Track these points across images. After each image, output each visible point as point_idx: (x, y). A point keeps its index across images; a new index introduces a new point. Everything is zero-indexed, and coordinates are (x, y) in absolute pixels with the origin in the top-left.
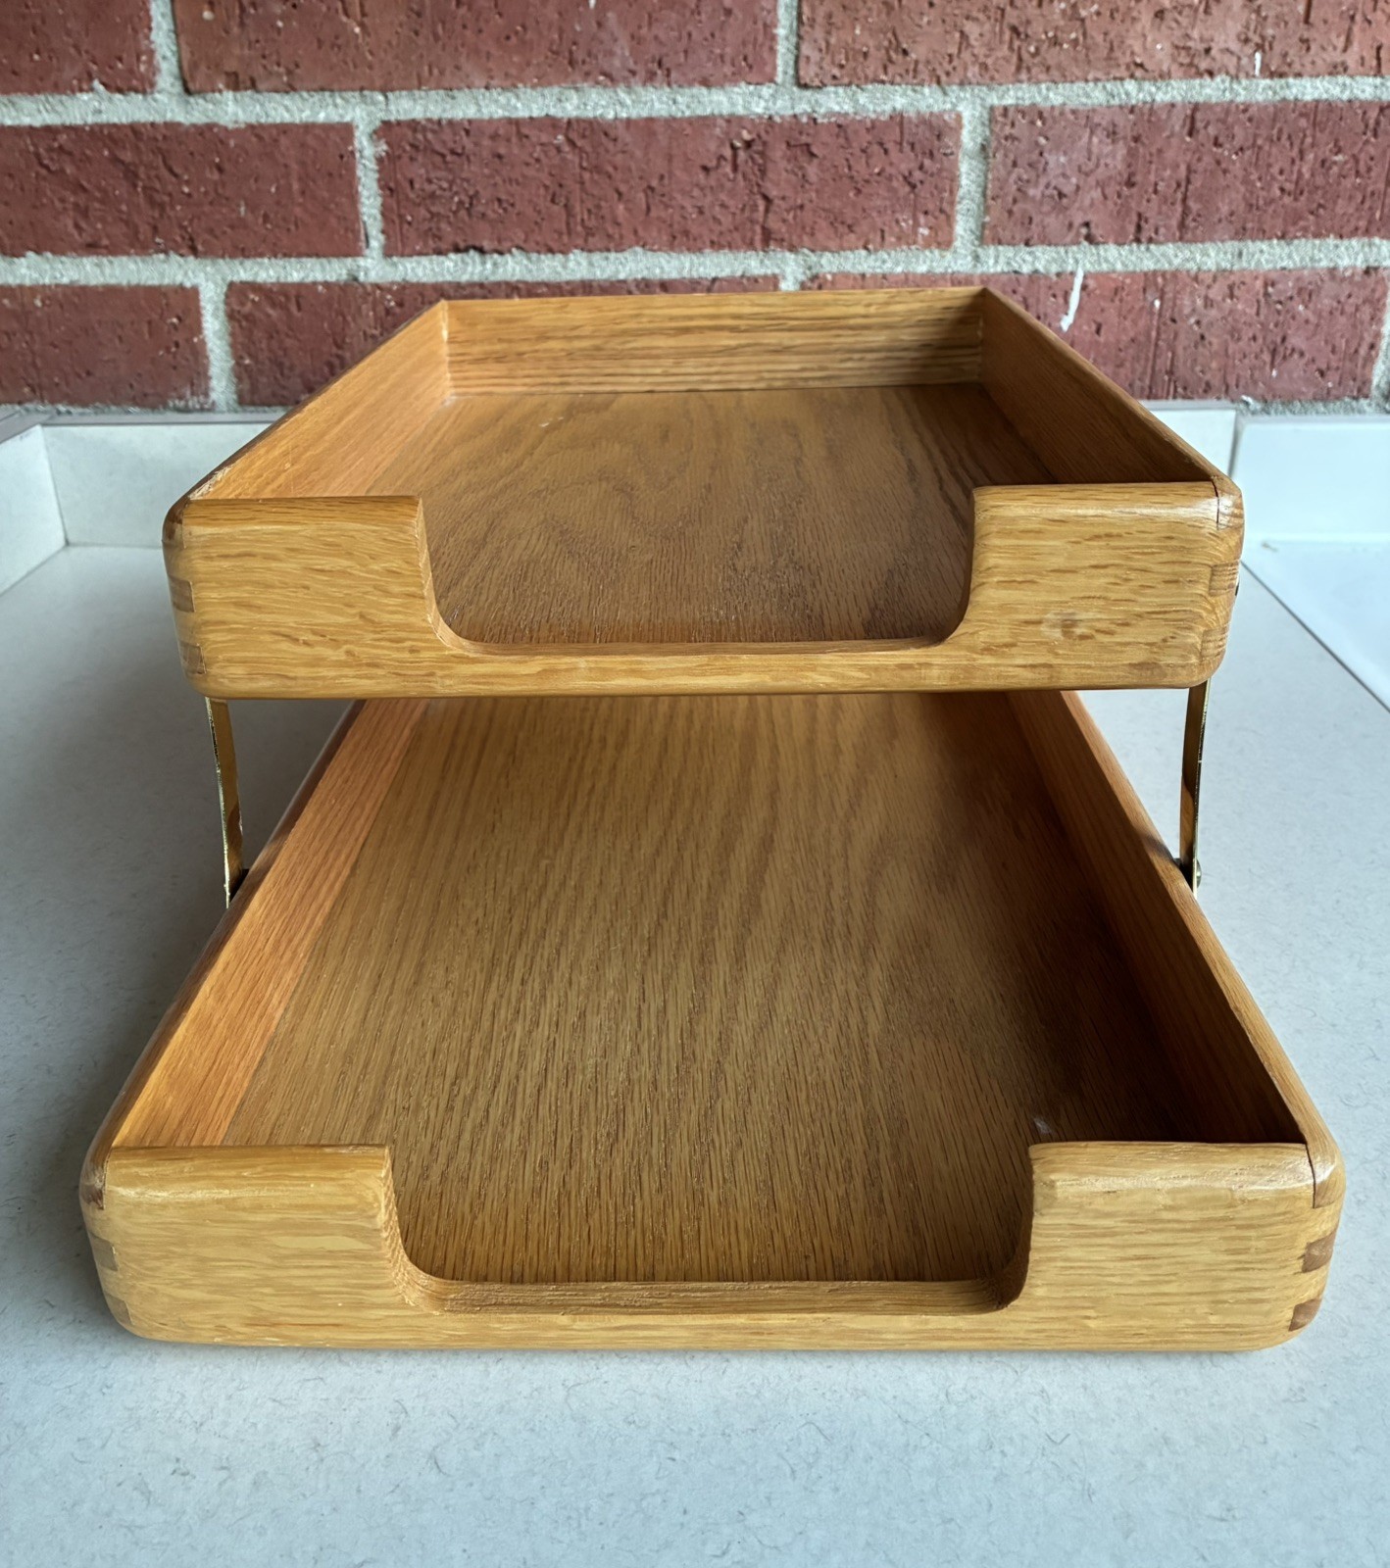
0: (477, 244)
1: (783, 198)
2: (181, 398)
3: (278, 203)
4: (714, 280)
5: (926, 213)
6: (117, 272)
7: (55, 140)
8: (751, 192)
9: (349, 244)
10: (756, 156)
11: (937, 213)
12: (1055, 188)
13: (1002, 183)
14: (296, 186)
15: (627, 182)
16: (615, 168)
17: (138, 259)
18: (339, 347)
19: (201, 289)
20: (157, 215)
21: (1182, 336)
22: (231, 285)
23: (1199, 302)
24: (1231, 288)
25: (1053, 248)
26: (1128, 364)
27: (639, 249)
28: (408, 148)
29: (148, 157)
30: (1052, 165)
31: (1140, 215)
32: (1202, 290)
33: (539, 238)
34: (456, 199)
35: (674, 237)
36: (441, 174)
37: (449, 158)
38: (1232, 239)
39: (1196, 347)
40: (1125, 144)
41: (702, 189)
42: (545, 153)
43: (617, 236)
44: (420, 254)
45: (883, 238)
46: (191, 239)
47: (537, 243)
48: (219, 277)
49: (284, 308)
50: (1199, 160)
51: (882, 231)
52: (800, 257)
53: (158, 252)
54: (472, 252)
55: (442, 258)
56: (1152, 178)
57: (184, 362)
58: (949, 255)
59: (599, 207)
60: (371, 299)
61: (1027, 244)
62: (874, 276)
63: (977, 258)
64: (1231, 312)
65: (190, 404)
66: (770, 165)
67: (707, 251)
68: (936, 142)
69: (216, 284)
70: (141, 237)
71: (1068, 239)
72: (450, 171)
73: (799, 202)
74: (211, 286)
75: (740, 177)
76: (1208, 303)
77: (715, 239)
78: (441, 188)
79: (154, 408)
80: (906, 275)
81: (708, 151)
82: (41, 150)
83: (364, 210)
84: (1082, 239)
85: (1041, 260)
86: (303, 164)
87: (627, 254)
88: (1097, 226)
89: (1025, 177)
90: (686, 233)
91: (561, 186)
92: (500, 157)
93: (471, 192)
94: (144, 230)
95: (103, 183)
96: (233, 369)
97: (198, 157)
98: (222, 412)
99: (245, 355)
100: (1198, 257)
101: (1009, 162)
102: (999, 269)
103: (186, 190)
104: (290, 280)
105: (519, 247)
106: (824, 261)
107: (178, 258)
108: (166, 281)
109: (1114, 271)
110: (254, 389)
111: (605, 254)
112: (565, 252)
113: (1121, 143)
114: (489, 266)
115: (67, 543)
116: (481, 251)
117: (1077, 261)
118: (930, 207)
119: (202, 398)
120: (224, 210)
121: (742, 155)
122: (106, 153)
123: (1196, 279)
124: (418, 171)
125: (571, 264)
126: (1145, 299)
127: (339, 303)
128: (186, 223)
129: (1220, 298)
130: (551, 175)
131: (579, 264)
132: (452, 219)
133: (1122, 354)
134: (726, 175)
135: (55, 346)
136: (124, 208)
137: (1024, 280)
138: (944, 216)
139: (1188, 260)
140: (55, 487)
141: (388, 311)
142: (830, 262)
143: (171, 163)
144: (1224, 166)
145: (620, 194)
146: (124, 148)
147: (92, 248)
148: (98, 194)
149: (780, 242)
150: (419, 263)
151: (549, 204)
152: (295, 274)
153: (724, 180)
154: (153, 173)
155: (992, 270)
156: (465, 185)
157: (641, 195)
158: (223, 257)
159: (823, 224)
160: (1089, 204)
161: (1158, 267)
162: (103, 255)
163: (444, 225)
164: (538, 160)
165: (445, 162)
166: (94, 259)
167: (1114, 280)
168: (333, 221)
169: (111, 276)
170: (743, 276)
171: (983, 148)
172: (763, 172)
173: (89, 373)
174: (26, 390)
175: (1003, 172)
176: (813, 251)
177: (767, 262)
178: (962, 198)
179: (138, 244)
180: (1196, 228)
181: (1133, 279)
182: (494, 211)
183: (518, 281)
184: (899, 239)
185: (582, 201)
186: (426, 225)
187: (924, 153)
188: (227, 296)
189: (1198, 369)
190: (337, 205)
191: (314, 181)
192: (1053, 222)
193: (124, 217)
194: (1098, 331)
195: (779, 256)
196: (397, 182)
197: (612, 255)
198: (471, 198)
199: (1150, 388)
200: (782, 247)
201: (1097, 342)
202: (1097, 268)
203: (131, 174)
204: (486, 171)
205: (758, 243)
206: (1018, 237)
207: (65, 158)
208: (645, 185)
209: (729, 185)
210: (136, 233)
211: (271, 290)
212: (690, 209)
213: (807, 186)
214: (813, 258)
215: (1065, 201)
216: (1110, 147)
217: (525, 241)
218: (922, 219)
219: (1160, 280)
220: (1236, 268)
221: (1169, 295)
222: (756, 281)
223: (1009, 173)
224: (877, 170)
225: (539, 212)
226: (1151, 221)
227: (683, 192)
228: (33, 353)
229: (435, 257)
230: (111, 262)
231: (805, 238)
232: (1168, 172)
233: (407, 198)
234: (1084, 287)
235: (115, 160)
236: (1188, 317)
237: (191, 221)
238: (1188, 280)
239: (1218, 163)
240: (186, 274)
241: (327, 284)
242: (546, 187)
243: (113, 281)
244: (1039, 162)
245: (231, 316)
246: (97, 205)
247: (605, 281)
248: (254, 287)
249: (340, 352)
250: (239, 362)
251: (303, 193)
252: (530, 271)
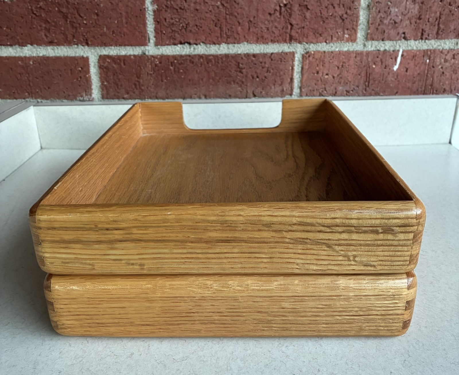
0: (188, 41)
1: (297, 24)
2: (82, 96)
3: (118, 27)
4: (272, 54)
5: (347, 29)
6: (60, 52)
7: (38, 4)
8: (286, 22)
9: (143, 41)
10: (288, 9)
11: (351, 29)
12: (393, 20)
13: (374, 18)
14: (124, 21)
15: (242, 19)
16: (238, 14)
17: (67, 47)
18: (138, 78)
19: (90, 58)
20: (74, 31)
21: (436, 72)
22: (100, 56)
23: (443, 60)
24: (454, 55)
25: (392, 42)
26: (417, 83)
27: (245, 43)
28: (164, 7)
29: (71, 10)
30: (392, 12)
31: (423, 30)
32: (444, 56)
33: (210, 39)
34: (181, 25)
35: (258, 39)
36: (175, 16)
37: (179, 10)
38: (455, 38)
39: (441, 76)
40: (419, 5)
41: (268, 21)
42: (213, 9)
43: (238, 38)
44: (168, 45)
45: (332, 38)
46: (87, 40)
47: (210, 41)
48: (96, 53)
49: (119, 64)
50: (444, 10)
51: (332, 36)
52: (302, 46)
53: (74, 44)
54: (186, 44)
55: (176, 46)
56: (427, 16)
57: (83, 84)
58: (355, 44)
59: (232, 28)
60: (150, 61)
61: (383, 40)
62: (328, 52)
63: (365, 45)
64: (454, 64)
65: (85, 98)
66: (293, 13)
67: (270, 43)
68: (352, 4)
69: (95, 56)
70: (69, 39)
71: (397, 38)
72: (179, 15)
73: (303, 26)
74: (93, 56)
75: (282, 17)
76: (446, 61)
77: (273, 39)
78: (177, 22)
79: (72, 100)
80: (340, 51)
81: (271, 7)
82: (33, 8)
83: (148, 29)
84: (402, 38)
85: (387, 46)
86: (127, 13)
87: (241, 45)
88: (408, 34)
89: (383, 16)
90: (262, 37)
91: (218, 20)
92: (197, 10)
93: (187, 23)
94: (70, 37)
95: (55, 20)
96: (100, 86)
97: (89, 10)
98: (96, 101)
99: (105, 81)
100: (443, 45)
101: (377, 11)
102: (372, 49)
103: (85, 22)
104: (121, 54)
105: (203, 42)
106: (311, 47)
107: (82, 47)
108: (77, 55)
109: (413, 50)
110: (108, 93)
111: (234, 45)
112: (219, 44)
113: (417, 5)
114: (192, 49)
115: (42, 148)
116: (190, 44)
117: (400, 46)
118: (349, 27)
119: (89, 96)
120: (99, 29)
121: (283, 9)
122: (57, 9)
123: (442, 52)
124: (168, 15)
125: (221, 48)
126: (423, 59)
127: (139, 63)
128: (85, 34)
129: (450, 59)
130: (215, 16)
131: (224, 48)
132: (180, 32)
133: (415, 79)
134: (277, 16)
135: (37, 78)
136: (63, 29)
137: (381, 53)
138: (355, 30)
139: (439, 46)
140: (38, 128)
141: (156, 65)
142: (313, 47)
143: (79, 12)
144: (452, 12)
145: (239, 23)
146: (63, 7)
147: (51, 43)
148: (53, 24)
149: (296, 40)
150: (167, 48)
151: (214, 27)
152: (123, 52)
153: (276, 18)
154: (73, 16)
155: (370, 50)
156: (185, 20)
157: (247, 24)
158: (98, 46)
159: (311, 34)
160: (405, 26)
161: (429, 48)
162: (55, 46)
163: (176, 34)
164: (211, 11)
165: (178, 12)
166: (52, 47)
167: (413, 53)
168: (137, 33)
169: (58, 53)
170: (282, 52)
171: (368, 6)
172: (290, 15)
173: (49, 88)
174: (27, 94)
175: (375, 15)
176: (307, 43)
177: (290, 47)
178: (360, 24)
179: (67, 42)
180: (442, 34)
181: (419, 52)
182: (195, 29)
183: (203, 54)
184: (338, 39)
185: (226, 26)
186: (170, 35)
187: (347, 8)
188: (99, 60)
189: (441, 84)
190: (139, 27)
191: (131, 19)
192: (392, 32)
193: (63, 32)
194: (407, 71)
195: (295, 45)
196: (160, 19)
197: (236, 45)
198: (187, 25)
199: (424, 91)
200: (296, 42)
201: (406, 75)
202: (407, 49)
203: (65, 17)
204: (192, 15)
205: (288, 41)
206: (380, 37)
207: (42, 11)
208: (248, 20)
209: (278, 20)
210: (67, 38)
211: (114, 58)
212: (264, 28)
213: (306, 20)
214: (307, 46)
215: (397, 25)
216: (413, 6)
217: (206, 40)
218: (346, 32)
219: (429, 53)
220: (456, 48)
221: (432, 58)
222: (287, 54)
223: (377, 15)
224: (330, 14)
225: (211, 30)
226: (427, 32)
227: (262, 22)
228: (29, 81)
229: (173, 46)
230: (58, 48)
231: (305, 39)
232: (433, 15)
233: (164, 25)
234: (402, 55)
235: (60, 11)
236: (438, 66)
237: (86, 33)
238: (439, 53)
239: (450, 11)
240: (84, 52)
241: (134, 56)
242: (213, 21)
243: (58, 55)
244: (388, 11)
245: (100, 67)
246: (53, 28)
247: (233, 54)
248: (108, 57)
249: (139, 80)
250: (102, 83)
251: (127, 23)
252: (207, 51)
